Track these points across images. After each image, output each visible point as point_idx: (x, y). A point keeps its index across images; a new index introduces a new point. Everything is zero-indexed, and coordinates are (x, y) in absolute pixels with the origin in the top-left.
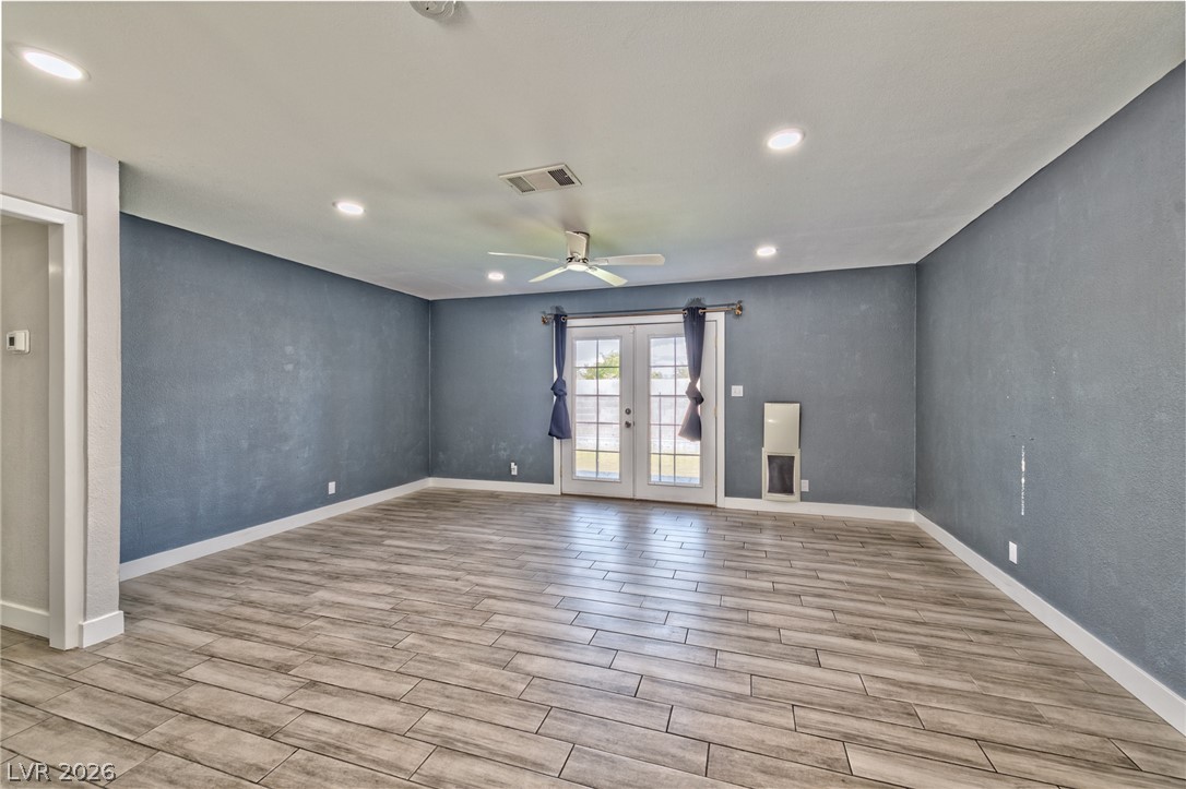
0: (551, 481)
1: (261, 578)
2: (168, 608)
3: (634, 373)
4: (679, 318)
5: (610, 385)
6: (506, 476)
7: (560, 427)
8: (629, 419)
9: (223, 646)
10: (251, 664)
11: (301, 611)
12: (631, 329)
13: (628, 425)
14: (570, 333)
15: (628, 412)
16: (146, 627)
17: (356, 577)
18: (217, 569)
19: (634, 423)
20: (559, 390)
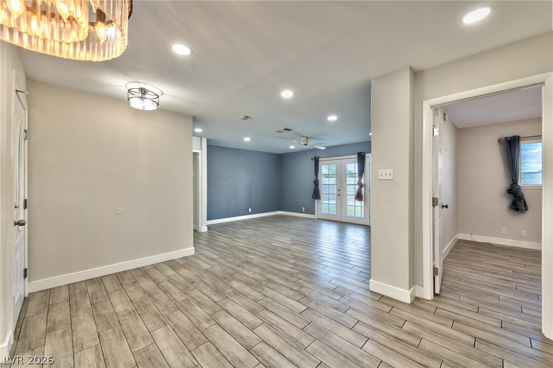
0: (314, 214)
1: (231, 227)
2: (214, 229)
3: (341, 176)
4: (356, 156)
5: (333, 181)
6: (301, 212)
7: (316, 195)
8: (339, 193)
9: (222, 234)
10: (226, 237)
11: (236, 232)
12: (340, 161)
13: (339, 195)
14: (320, 163)
15: (339, 190)
16: (210, 231)
17: (249, 229)
18: (224, 225)
19: (340, 195)
20: (316, 183)
